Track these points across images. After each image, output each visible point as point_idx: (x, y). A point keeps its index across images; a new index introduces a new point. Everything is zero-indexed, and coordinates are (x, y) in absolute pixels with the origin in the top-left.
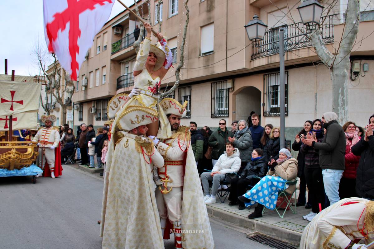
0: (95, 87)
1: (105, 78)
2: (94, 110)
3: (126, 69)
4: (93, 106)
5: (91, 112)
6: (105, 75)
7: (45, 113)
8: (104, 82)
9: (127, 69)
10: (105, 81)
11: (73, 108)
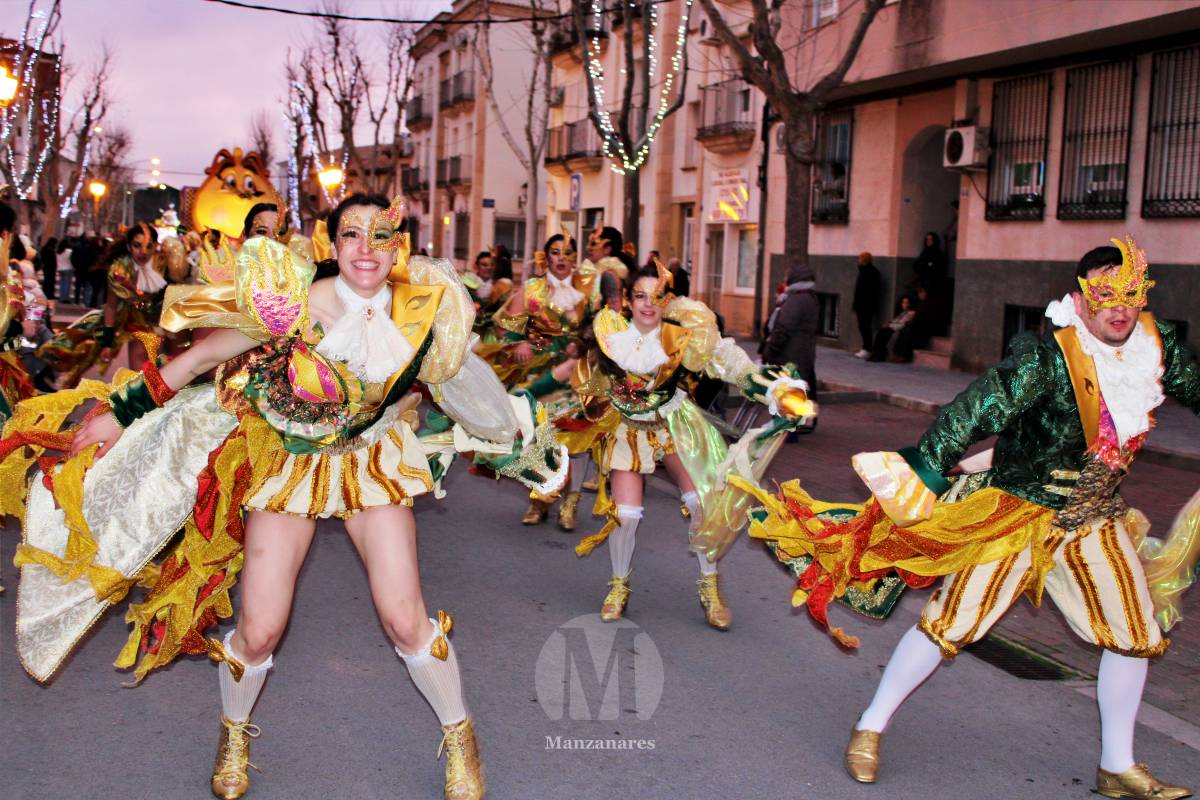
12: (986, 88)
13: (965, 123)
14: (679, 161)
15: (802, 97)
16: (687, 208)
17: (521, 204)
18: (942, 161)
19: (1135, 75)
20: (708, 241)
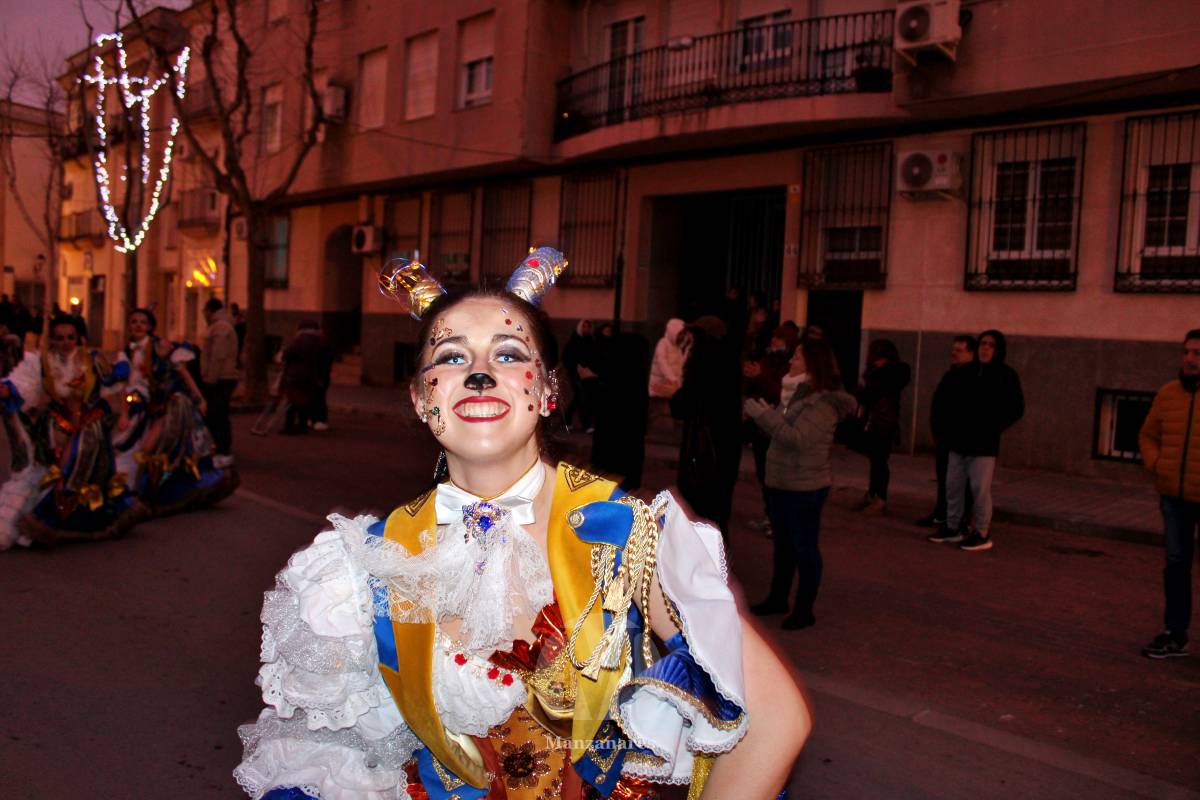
0: (404, 123)
1: (471, 78)
2: (375, 240)
3: (608, 32)
4: (363, 217)
5: (355, 249)
6: (472, 66)
7: (41, 257)
8: (463, 97)
9: (613, 35)
10: (470, 90)
11: (223, 234)
12: (380, 201)
13: (367, 224)
14: (164, 243)
15: (259, 203)
16: (169, 276)
17: (36, 270)
18: (350, 248)
19: (473, 198)
20: (187, 300)
